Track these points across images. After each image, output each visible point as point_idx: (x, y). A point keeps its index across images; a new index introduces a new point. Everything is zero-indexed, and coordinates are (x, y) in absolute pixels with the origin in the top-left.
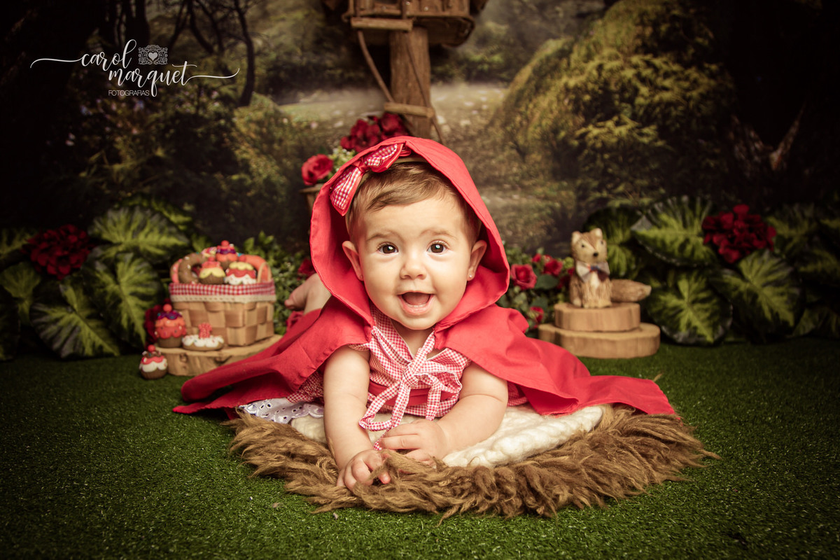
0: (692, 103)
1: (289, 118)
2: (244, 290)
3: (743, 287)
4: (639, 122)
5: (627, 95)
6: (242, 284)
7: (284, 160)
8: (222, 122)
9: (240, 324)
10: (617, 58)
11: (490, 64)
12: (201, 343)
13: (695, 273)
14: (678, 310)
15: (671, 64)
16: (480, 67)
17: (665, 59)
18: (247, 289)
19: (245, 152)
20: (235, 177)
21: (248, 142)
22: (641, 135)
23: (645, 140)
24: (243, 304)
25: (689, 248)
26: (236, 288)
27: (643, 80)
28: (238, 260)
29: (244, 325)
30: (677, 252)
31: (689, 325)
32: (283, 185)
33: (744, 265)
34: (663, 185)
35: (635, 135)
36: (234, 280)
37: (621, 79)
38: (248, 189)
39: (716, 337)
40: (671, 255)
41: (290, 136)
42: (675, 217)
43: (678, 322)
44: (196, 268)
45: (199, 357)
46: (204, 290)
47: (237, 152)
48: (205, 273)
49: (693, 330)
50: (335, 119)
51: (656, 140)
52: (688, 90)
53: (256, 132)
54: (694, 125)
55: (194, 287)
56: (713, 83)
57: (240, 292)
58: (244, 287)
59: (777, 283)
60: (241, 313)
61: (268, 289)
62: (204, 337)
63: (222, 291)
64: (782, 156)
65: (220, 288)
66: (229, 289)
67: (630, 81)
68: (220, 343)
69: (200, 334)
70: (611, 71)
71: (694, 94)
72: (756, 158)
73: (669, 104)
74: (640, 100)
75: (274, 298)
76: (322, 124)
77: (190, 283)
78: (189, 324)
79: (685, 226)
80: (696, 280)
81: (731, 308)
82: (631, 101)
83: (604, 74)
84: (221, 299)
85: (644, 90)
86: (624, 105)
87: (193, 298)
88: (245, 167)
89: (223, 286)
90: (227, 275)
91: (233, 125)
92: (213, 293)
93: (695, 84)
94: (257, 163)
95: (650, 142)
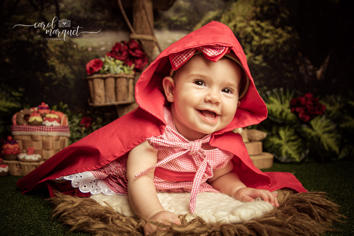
0: (279, 46)
1: (77, 45)
2: (53, 129)
3: (313, 134)
4: (254, 53)
5: (248, 40)
6: (52, 126)
7: (74, 66)
8: (41, 45)
9: (51, 148)
10: (243, 22)
11: (181, 21)
12: (29, 157)
13: (288, 127)
14: (280, 146)
15: (269, 25)
16: (175, 23)
17: (266, 23)
18: (55, 128)
19: (53, 62)
20: (47, 74)
21: (55, 56)
22: (255, 60)
23: (257, 62)
24: (52, 136)
25: (284, 114)
26: (49, 127)
27: (256, 33)
28: (50, 113)
29: (53, 149)
30: (278, 116)
31: (286, 153)
32: (72, 79)
33: (313, 123)
34: (266, 85)
35: (252, 59)
36: (48, 123)
37: (245, 32)
38: (54, 81)
39: (301, 159)
40: (275, 117)
41: (77, 54)
42: (276, 98)
43: (281, 152)
44: (27, 117)
45: (27, 165)
46: (31, 129)
47: (49, 62)
48: (32, 119)
49: (289, 156)
50: (101, 46)
51: (262, 63)
52: (277, 39)
53: (59, 52)
54: (280, 56)
55: (25, 127)
56: (289, 36)
57: (51, 130)
58: (54, 127)
59: (330, 132)
60: (51, 141)
61: (66, 129)
62: (30, 154)
63: (41, 129)
64: (322, 73)
65: (40, 128)
66: (45, 128)
67: (249, 33)
68: (39, 158)
69: (27, 153)
70: (241, 28)
71: (281, 41)
72: (310, 73)
73: (268, 45)
74: (254, 43)
75: (69, 135)
76: (94, 49)
77: (23, 125)
78: (21, 148)
79: (282, 103)
80: (289, 130)
81: (308, 144)
82: (250, 43)
83: (237, 29)
84: (40, 133)
85: (256, 38)
86: (247, 44)
87: (25, 133)
88: (52, 69)
89: (41, 126)
90: (44, 121)
91: (47, 47)
92: (36, 130)
93: (281, 36)
94: (59, 68)
95: (260, 64)
